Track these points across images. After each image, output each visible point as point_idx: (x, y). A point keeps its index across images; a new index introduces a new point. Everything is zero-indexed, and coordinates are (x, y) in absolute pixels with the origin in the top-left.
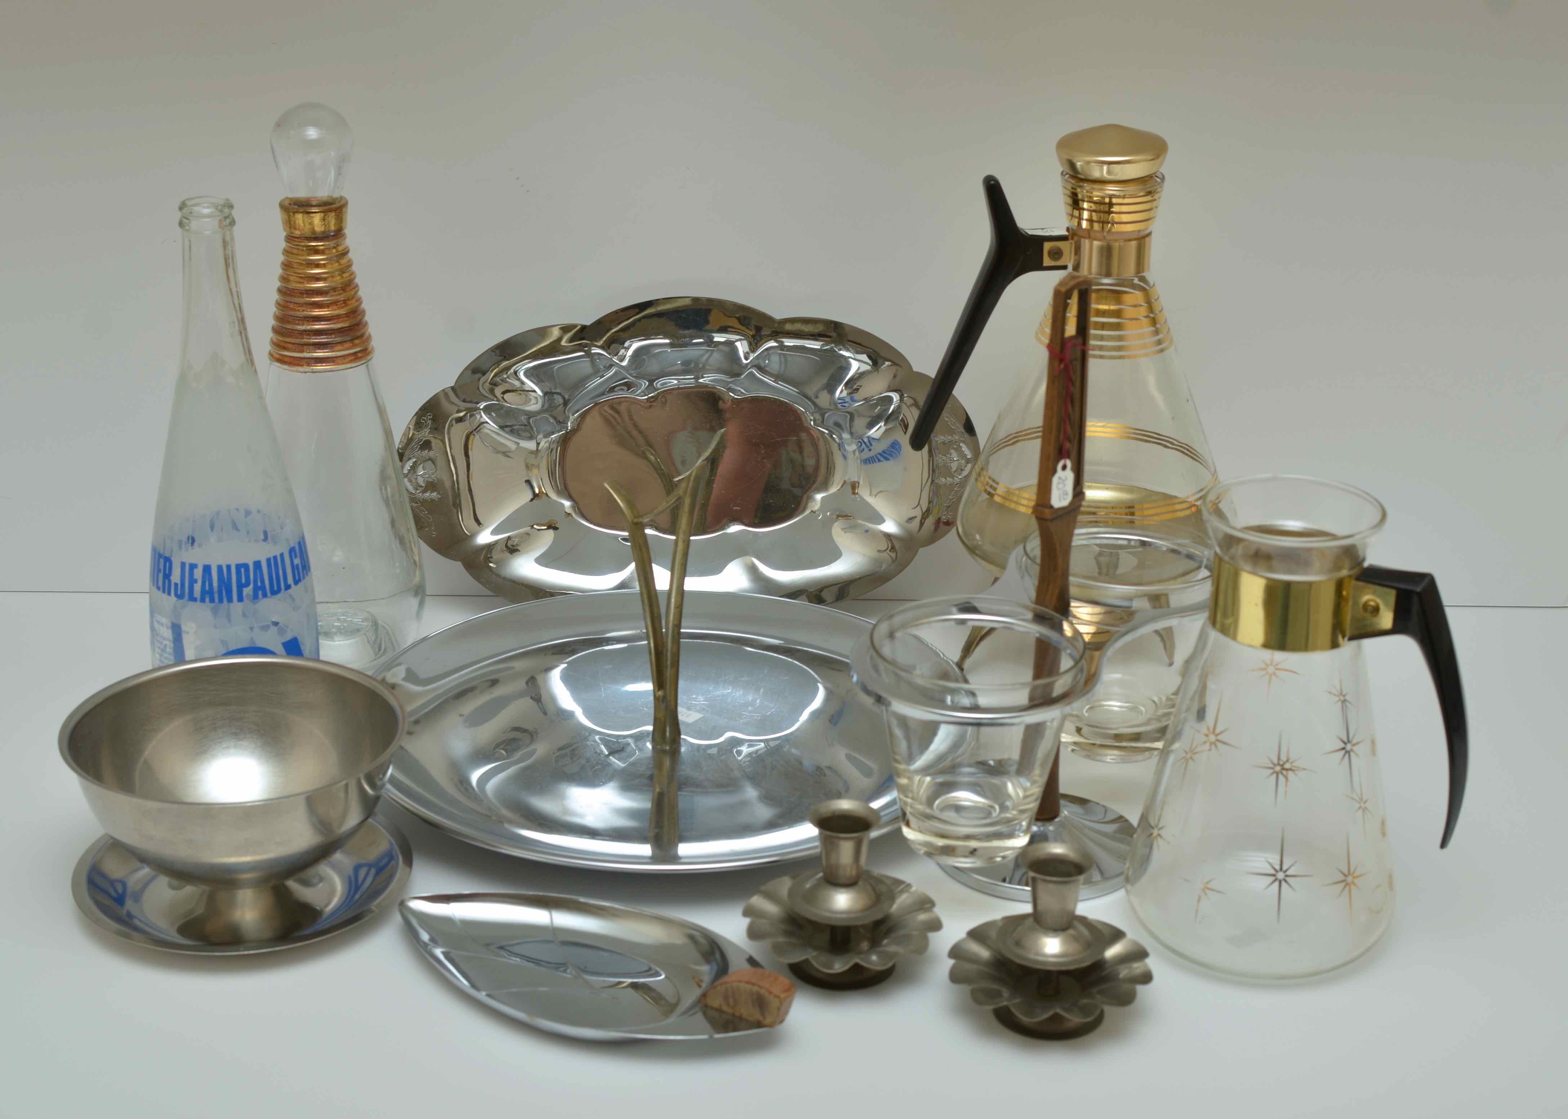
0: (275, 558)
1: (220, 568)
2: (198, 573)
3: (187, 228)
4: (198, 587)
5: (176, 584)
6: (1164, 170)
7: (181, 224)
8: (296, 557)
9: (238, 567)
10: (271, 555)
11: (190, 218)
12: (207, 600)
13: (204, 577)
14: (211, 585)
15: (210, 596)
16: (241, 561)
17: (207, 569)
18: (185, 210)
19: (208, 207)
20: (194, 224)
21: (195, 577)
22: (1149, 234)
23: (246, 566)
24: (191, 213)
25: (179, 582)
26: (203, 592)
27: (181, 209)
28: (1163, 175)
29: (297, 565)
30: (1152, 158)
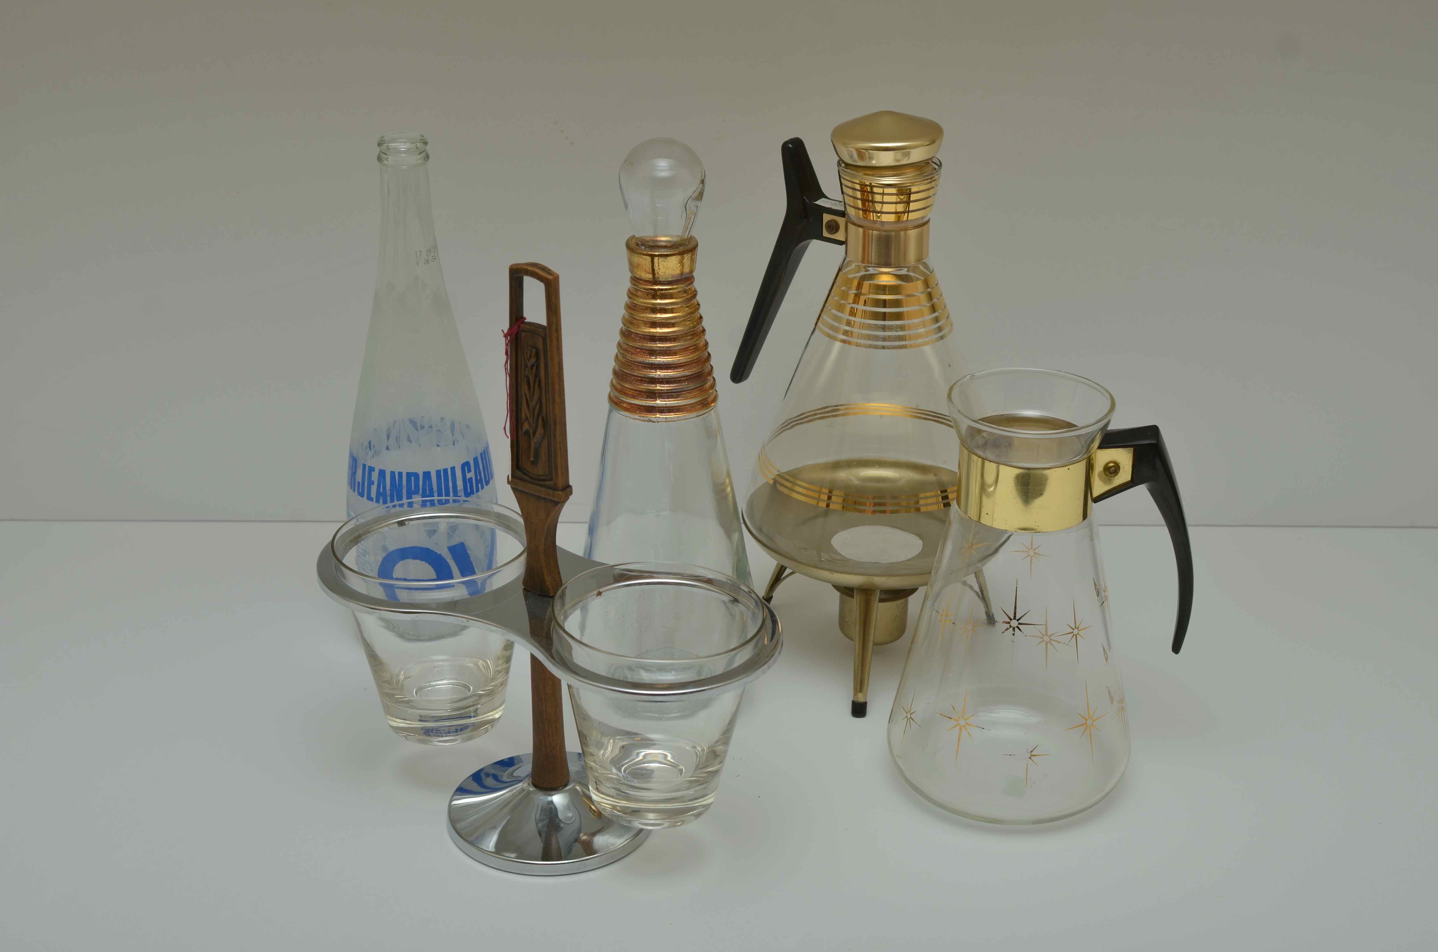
0: (445, 470)
1: (393, 474)
2: (375, 476)
3: (386, 162)
4: (374, 488)
5: (359, 483)
6: (940, 156)
7: (379, 159)
8: (469, 471)
9: (409, 475)
10: (441, 468)
11: (388, 154)
12: (381, 501)
13: (379, 481)
14: (384, 488)
15: (383, 498)
16: (411, 470)
17: (382, 473)
18: (384, 147)
19: (405, 142)
20: (391, 160)
21: (373, 479)
22: (928, 222)
23: (416, 475)
24: (388, 149)
25: (360, 481)
26: (378, 494)
27: (379, 145)
28: (940, 163)
29: (471, 479)
30: (927, 144)
